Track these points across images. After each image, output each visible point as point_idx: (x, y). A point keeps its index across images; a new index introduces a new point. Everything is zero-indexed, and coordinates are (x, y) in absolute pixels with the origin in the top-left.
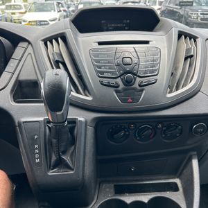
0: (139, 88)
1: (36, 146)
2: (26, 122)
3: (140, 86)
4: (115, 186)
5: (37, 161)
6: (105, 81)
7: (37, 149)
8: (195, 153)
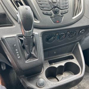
0: (61, 15)
1: (16, 50)
2: (7, 38)
3: (61, 14)
4: (48, 61)
5: (19, 57)
6: (45, 12)
7: (17, 51)
8: (79, 42)
